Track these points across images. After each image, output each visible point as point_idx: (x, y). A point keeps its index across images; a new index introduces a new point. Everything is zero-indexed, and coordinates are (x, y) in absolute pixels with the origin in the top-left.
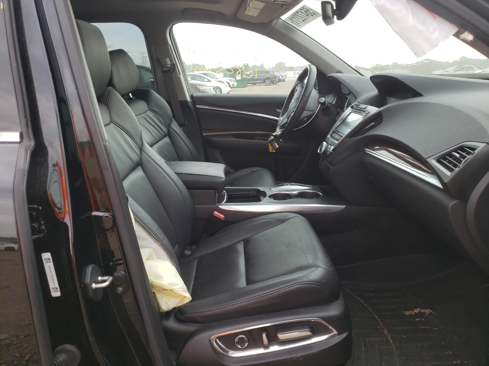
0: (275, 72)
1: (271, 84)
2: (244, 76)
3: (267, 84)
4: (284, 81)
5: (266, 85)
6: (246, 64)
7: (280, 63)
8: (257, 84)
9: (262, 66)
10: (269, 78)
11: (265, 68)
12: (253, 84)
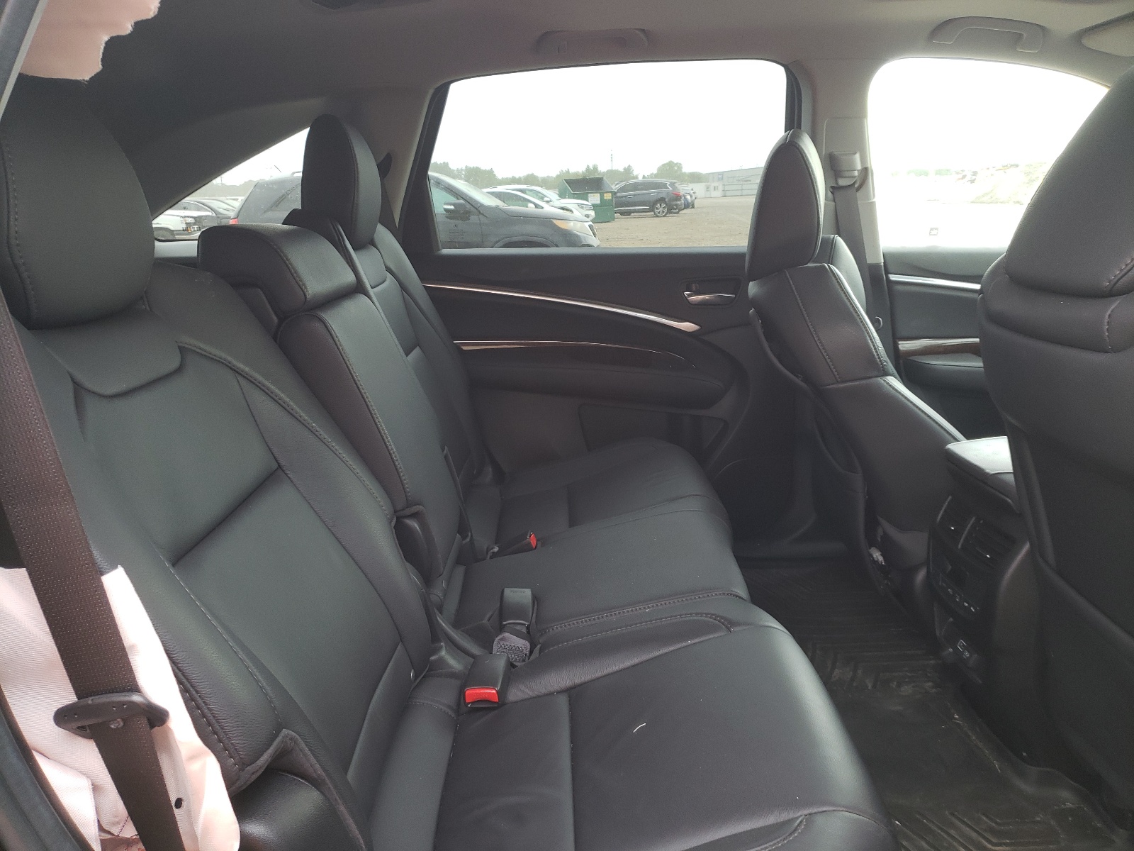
0: (676, 185)
1: (666, 214)
2: (608, 196)
3: (659, 213)
4: (693, 207)
5: (657, 216)
6: (591, 167)
7: (671, 164)
8: (632, 214)
9: (628, 170)
10: (662, 200)
11: (637, 177)
12: (622, 213)
